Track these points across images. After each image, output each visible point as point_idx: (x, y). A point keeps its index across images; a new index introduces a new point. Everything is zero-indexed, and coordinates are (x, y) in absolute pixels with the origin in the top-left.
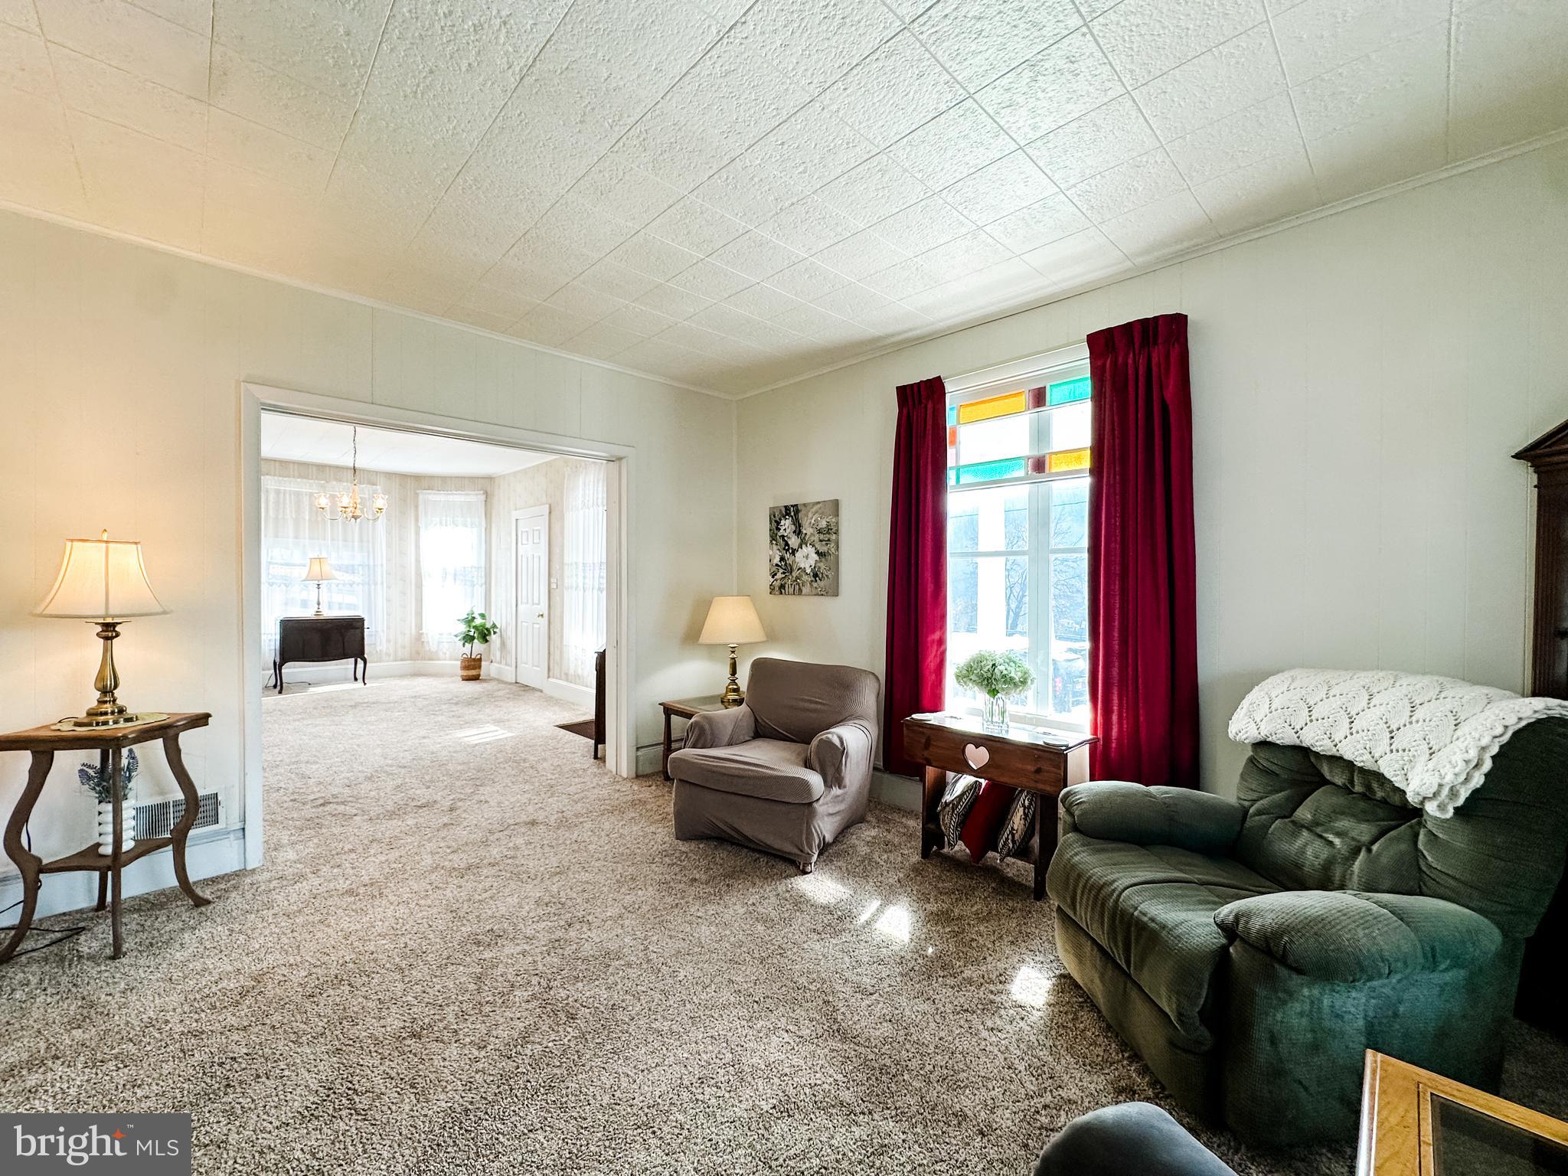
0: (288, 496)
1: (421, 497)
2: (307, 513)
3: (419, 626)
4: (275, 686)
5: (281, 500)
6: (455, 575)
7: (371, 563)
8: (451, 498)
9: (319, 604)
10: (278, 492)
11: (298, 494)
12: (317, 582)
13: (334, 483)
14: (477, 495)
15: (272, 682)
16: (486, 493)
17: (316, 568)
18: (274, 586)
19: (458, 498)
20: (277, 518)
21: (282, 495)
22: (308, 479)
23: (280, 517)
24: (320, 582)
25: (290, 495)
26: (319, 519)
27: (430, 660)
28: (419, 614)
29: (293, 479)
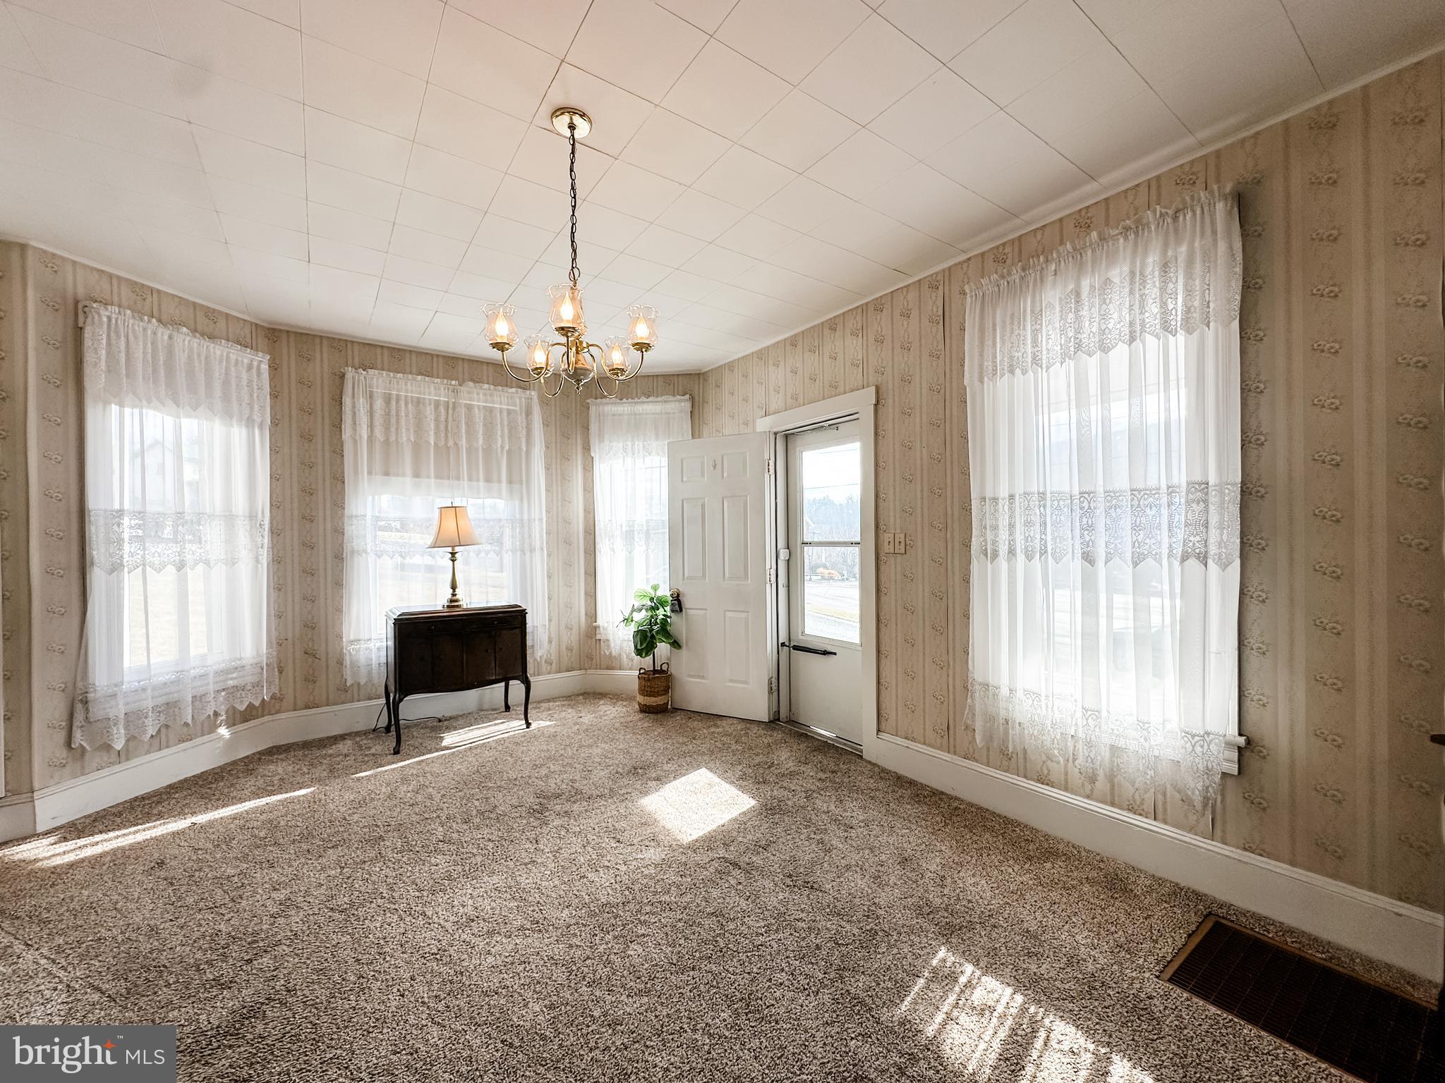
0: (402, 403)
1: (593, 409)
2: (432, 433)
3: (592, 615)
4: (388, 729)
5: (393, 412)
6: (647, 532)
7: (526, 517)
8: (639, 408)
9: (454, 587)
10: (388, 399)
11: (418, 402)
12: (450, 550)
13: (471, 384)
14: (680, 401)
15: (384, 721)
16: (692, 399)
17: (450, 525)
18: (385, 557)
19: (650, 408)
20: (387, 442)
21: (393, 403)
22: (432, 376)
23: (393, 438)
24: (457, 549)
25: (406, 405)
26: (451, 443)
27: (608, 668)
28: (591, 595)
29: (410, 376)
